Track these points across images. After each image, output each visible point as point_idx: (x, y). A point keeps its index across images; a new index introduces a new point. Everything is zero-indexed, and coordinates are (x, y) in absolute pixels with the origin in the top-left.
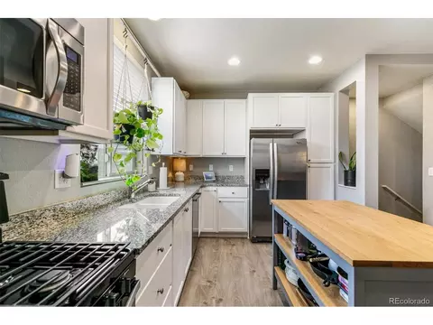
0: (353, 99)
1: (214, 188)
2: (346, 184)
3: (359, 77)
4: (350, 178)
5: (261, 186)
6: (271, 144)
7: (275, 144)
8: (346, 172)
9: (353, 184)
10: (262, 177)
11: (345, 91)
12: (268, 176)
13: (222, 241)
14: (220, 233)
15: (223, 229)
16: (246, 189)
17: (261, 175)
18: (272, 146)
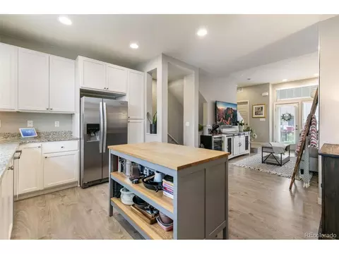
0: (155, 80)
1: (39, 144)
2: (151, 133)
3: (158, 65)
4: (153, 129)
5: (92, 138)
6: (101, 103)
7: (104, 104)
8: (151, 125)
9: (155, 132)
10: (93, 130)
11: (150, 73)
12: (99, 129)
13: (50, 196)
14: (45, 189)
15: (50, 184)
16: (77, 143)
17: (92, 129)
18: (102, 104)
